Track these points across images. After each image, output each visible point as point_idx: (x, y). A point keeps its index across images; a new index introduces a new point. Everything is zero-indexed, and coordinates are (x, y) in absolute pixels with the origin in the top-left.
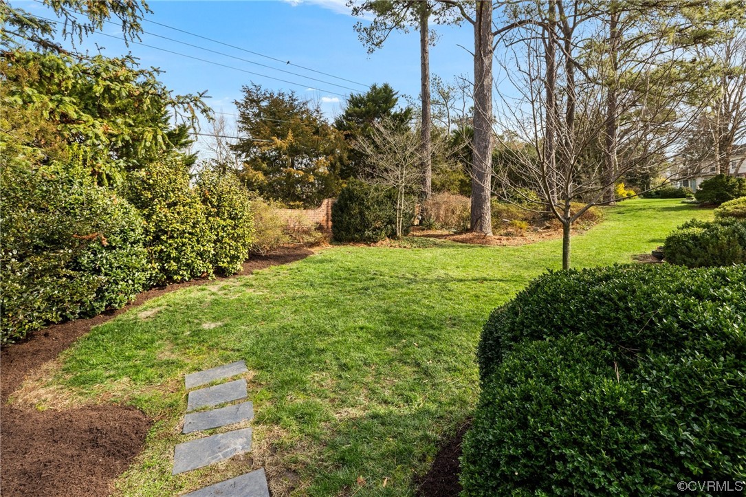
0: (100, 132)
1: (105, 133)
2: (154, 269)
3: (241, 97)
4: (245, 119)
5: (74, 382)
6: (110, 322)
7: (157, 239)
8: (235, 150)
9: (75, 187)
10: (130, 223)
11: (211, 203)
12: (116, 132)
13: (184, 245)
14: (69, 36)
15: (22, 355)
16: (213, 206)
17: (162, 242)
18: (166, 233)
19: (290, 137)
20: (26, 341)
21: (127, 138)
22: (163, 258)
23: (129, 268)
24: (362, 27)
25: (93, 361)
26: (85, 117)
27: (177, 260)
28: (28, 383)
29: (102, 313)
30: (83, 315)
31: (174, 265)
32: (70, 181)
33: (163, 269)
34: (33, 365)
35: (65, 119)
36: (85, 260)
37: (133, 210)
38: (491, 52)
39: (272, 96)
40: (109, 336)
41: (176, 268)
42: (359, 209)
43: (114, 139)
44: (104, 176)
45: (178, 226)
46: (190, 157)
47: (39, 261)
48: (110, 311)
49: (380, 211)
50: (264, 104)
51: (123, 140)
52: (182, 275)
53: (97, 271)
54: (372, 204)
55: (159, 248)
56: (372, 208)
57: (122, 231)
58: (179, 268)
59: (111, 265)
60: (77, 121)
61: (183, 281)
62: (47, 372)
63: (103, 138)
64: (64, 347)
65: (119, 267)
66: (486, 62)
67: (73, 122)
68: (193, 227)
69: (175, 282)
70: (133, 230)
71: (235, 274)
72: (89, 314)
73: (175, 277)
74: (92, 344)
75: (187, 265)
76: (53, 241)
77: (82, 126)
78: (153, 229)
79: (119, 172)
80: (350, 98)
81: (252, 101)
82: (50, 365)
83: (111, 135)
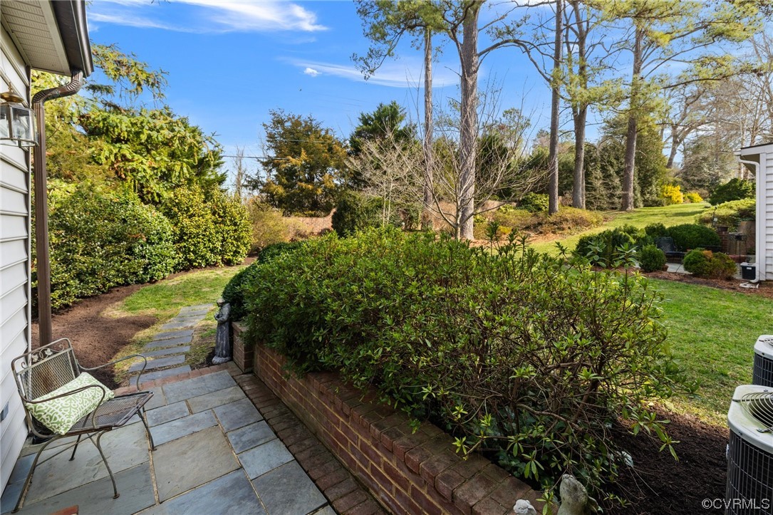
0: (146, 167)
1: (150, 167)
2: (180, 258)
3: (269, 120)
4: (271, 137)
5: (129, 309)
6: (152, 286)
7: (181, 239)
8: (266, 166)
9: (130, 206)
10: (163, 228)
11: (219, 214)
12: (156, 166)
13: (199, 242)
14: (123, 98)
15: (106, 299)
16: (220, 217)
17: (185, 241)
18: (187, 234)
19: (304, 155)
20: (107, 293)
21: (164, 170)
22: (186, 251)
23: (162, 256)
24: (358, 57)
25: (139, 301)
26: (137, 157)
27: (194, 252)
28: (109, 309)
29: (148, 282)
30: (138, 282)
31: (192, 256)
32: (127, 202)
33: (186, 259)
34: (111, 303)
35: (124, 158)
36: (137, 250)
37: (166, 220)
38: (475, 72)
39: (293, 118)
40: (149, 292)
41: (193, 258)
42: (351, 217)
43: (155, 171)
44: (155, 195)
45: (194, 231)
46: (222, 175)
47: (109, 248)
48: (152, 281)
49: (369, 218)
50: (288, 124)
51: (161, 172)
52: (199, 263)
53: (144, 257)
54: (362, 213)
55: (183, 244)
56: (361, 216)
57: (158, 233)
58: (196, 258)
59: (151, 253)
60: (132, 161)
61: (201, 267)
62: (118, 305)
63: (148, 171)
64: (127, 296)
65: (156, 255)
66: (471, 82)
67: (129, 161)
68: (205, 231)
69: (195, 267)
70: (165, 233)
71: (237, 264)
72: (141, 282)
73: (194, 264)
74: (140, 295)
75: (202, 256)
76: (118, 238)
77: (135, 163)
78: (178, 232)
79: (166, 191)
80: (361, 117)
81: (279, 122)
82: (119, 303)
83: (154, 168)
